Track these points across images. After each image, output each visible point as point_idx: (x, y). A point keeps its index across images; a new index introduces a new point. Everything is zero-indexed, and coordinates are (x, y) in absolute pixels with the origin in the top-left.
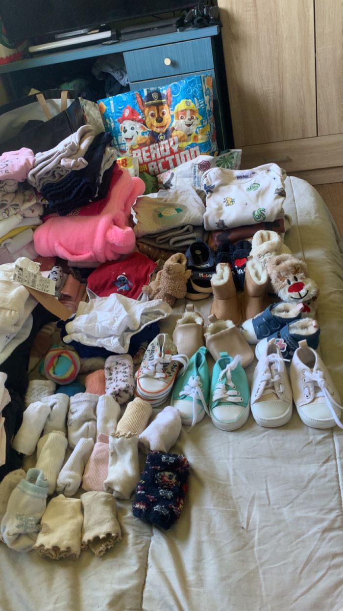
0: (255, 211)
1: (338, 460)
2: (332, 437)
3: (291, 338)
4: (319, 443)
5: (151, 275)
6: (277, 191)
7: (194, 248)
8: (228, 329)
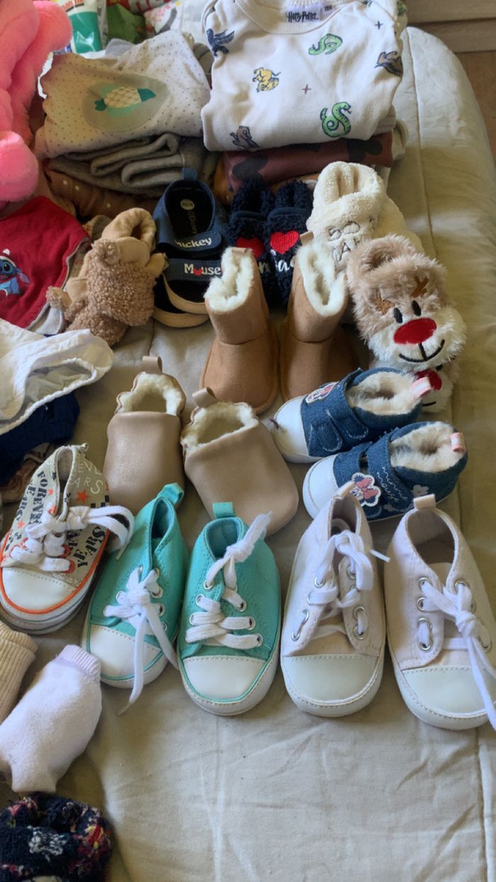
0: (326, 110)
1: (486, 821)
2: (476, 749)
3: (395, 478)
4: (444, 768)
5: (73, 260)
6: (383, 61)
7: (176, 193)
8: (242, 430)
